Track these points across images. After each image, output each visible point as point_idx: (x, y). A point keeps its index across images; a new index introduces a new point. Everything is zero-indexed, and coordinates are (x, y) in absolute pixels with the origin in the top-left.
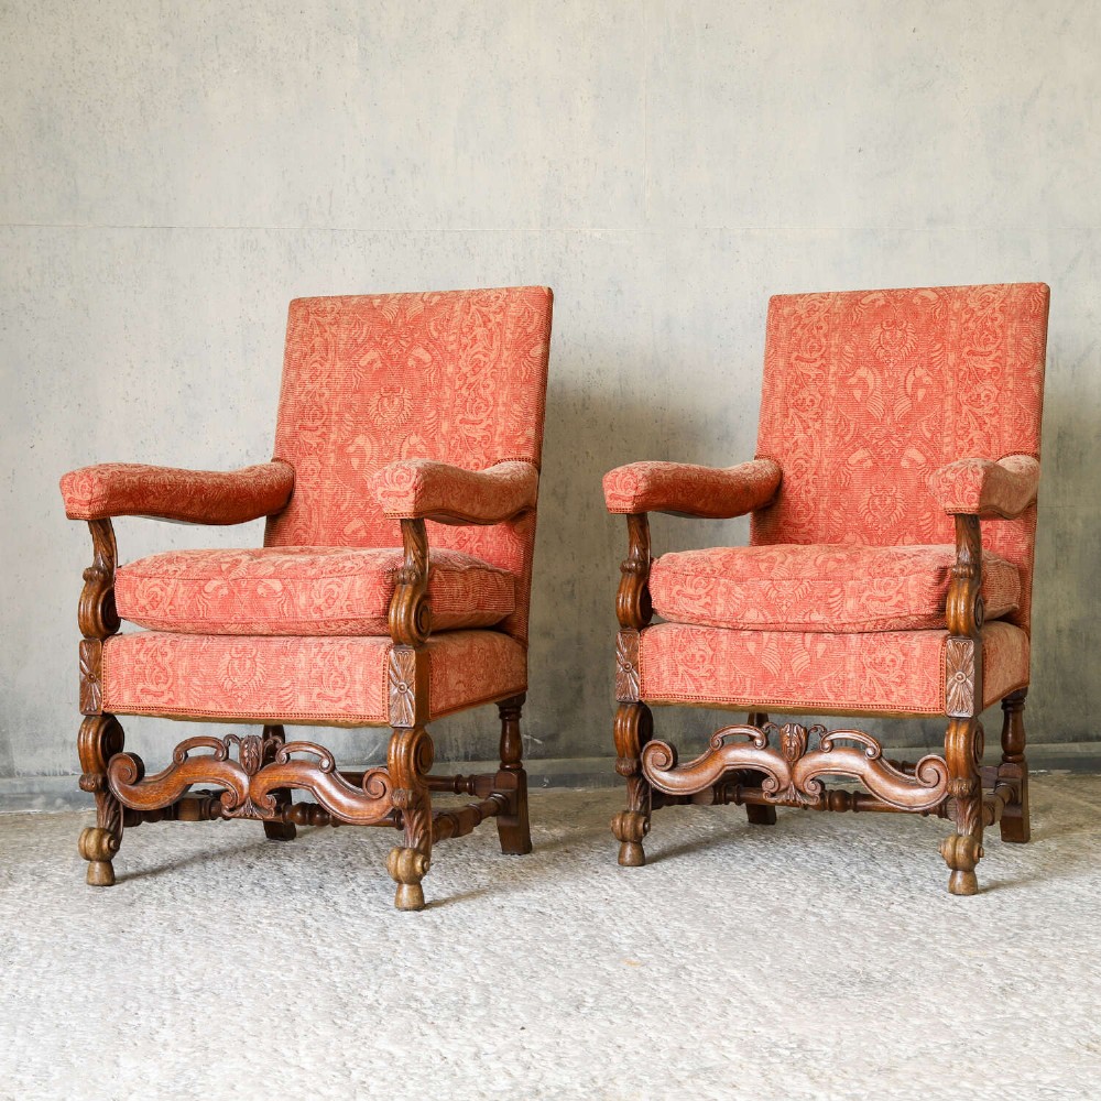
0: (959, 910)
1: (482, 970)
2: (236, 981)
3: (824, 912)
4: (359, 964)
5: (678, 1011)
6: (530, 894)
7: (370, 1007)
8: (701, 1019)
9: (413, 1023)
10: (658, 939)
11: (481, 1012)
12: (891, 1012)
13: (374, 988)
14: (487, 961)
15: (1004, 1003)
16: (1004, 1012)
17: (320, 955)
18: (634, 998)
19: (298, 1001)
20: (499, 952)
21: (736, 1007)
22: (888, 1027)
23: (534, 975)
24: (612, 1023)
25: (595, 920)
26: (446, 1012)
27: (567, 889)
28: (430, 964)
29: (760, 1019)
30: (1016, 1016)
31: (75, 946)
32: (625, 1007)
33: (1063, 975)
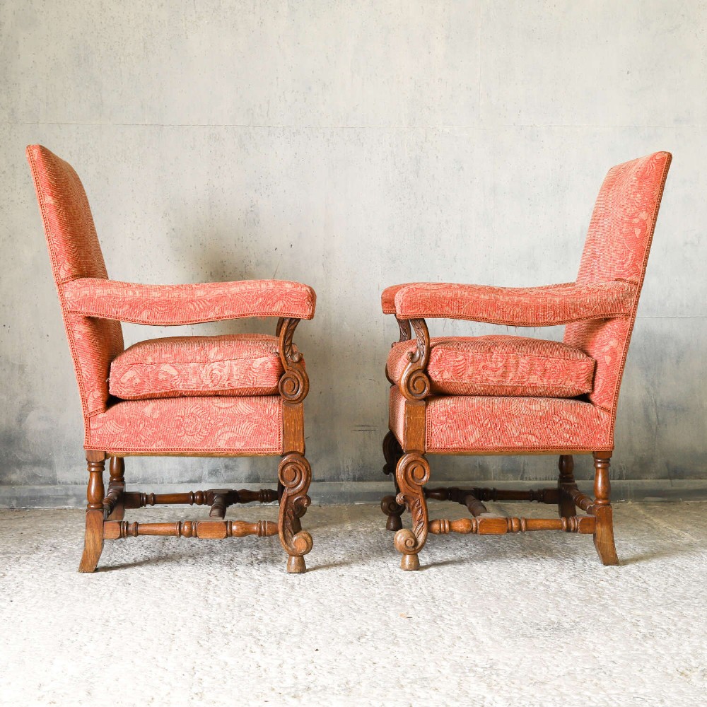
0: (644, 585)
1: (309, 613)
2: (148, 615)
3: (553, 584)
4: (231, 608)
5: (423, 643)
6: (366, 568)
7: (225, 634)
8: (436, 648)
9: (249, 645)
10: (433, 598)
11: (295, 640)
12: (562, 647)
13: (234, 622)
14: (315, 609)
15: (640, 644)
16: (637, 650)
17: (209, 602)
18: (399, 634)
19: (182, 629)
20: (326, 603)
21: (462, 641)
22: (556, 657)
23: (341, 618)
24: (376, 648)
25: (399, 585)
26: (273, 639)
27: (390, 565)
28: (277, 609)
29: (475, 649)
30: (645, 653)
31: (58, 591)
32: (389, 639)
33: (691, 629)
